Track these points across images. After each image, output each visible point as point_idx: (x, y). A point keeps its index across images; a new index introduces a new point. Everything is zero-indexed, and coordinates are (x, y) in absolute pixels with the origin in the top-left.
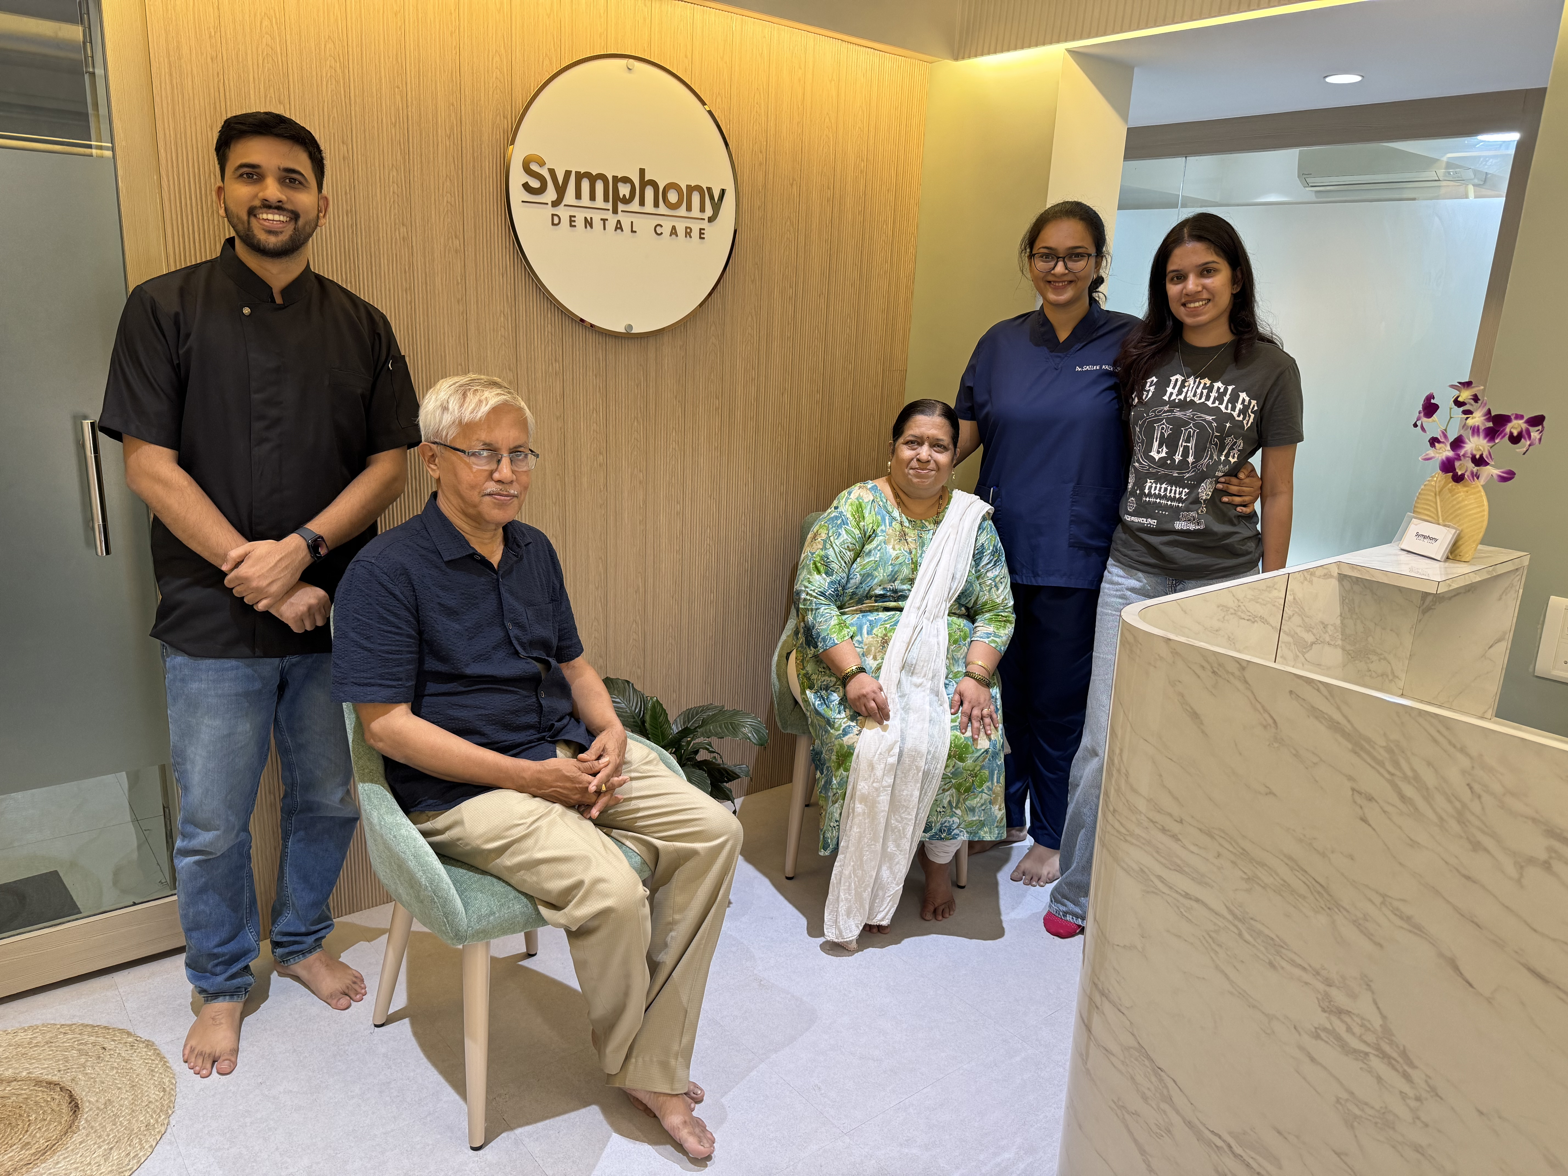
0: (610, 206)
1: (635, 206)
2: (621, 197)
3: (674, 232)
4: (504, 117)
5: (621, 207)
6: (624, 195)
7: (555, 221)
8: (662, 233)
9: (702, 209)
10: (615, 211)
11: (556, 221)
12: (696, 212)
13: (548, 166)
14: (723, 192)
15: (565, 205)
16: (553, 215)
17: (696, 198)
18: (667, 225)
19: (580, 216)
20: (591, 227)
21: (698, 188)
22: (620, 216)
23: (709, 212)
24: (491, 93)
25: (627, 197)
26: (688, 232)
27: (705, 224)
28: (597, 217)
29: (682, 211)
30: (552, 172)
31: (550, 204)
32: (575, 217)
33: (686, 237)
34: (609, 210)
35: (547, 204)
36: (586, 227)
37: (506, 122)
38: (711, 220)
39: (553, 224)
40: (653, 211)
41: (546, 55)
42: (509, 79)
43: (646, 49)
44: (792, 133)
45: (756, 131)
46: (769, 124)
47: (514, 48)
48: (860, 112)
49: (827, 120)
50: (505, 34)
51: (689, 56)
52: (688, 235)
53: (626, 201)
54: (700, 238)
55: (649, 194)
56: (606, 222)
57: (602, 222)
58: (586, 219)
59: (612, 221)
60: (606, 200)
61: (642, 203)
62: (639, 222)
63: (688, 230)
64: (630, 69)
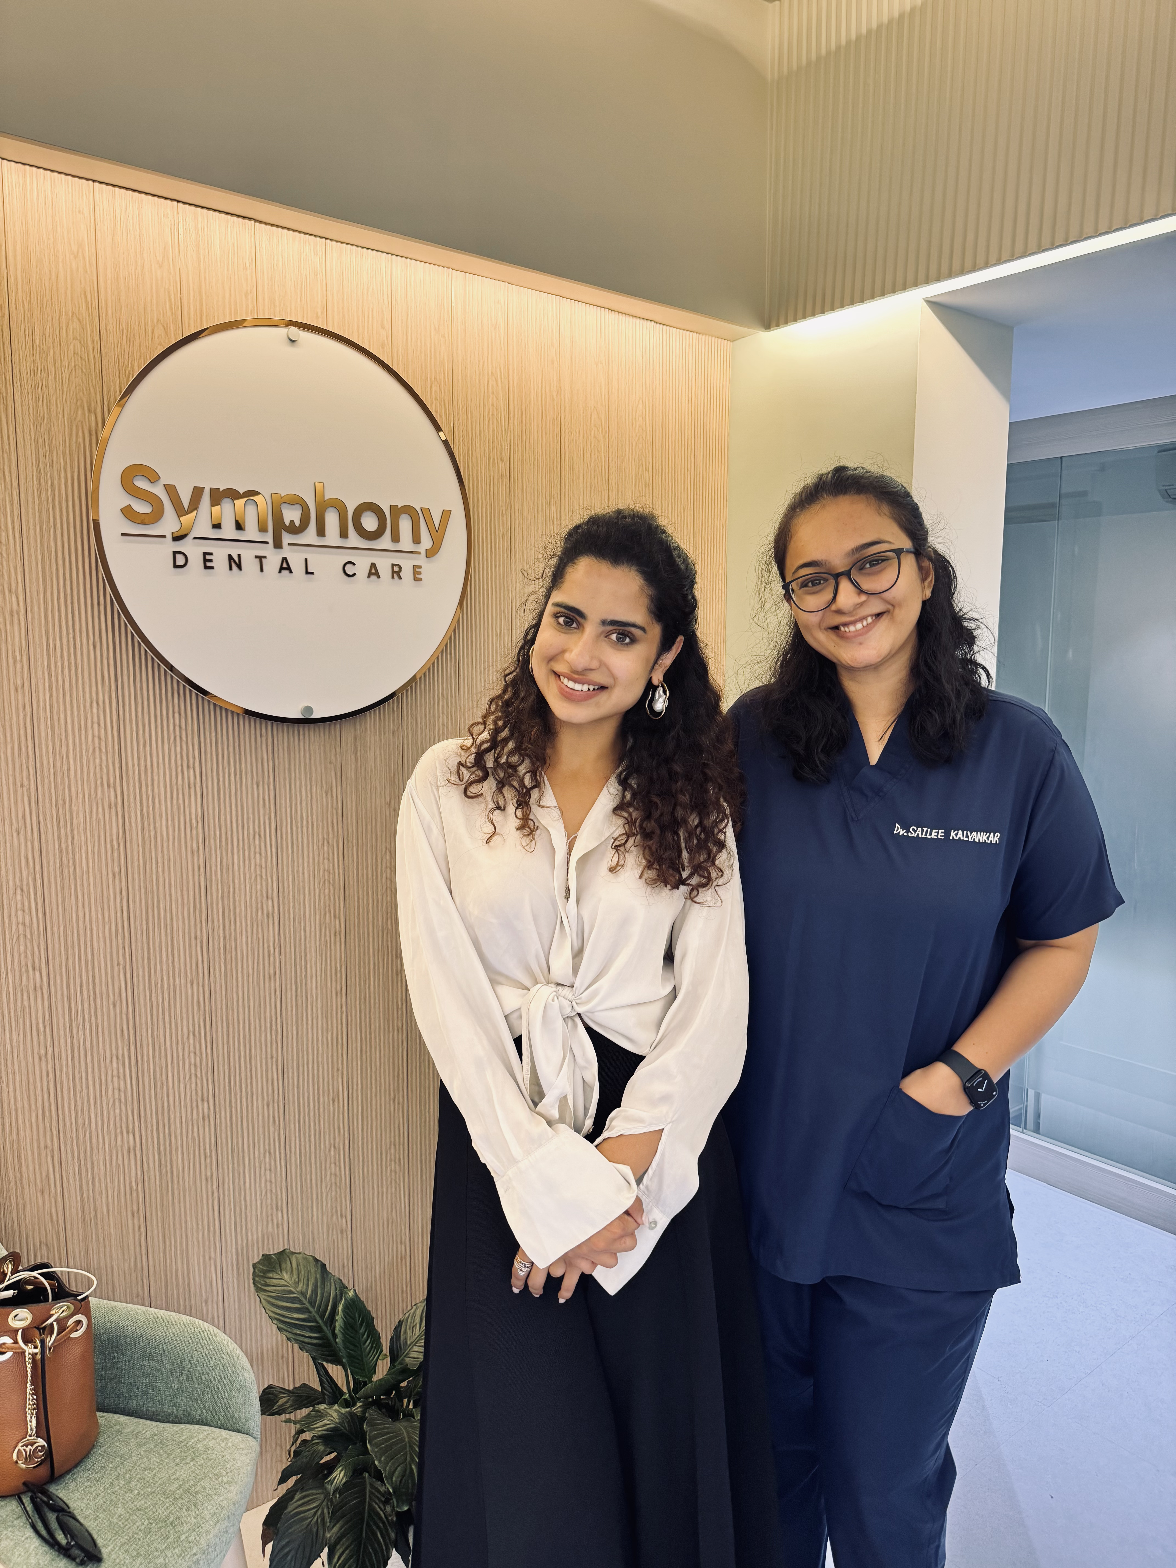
0: (269, 537)
1: (310, 536)
2: (287, 523)
3: (373, 572)
4: (89, 411)
5: (287, 538)
6: (292, 522)
7: (179, 562)
8: (355, 574)
9: (416, 539)
10: (278, 545)
11: (180, 561)
12: (406, 542)
13: (165, 480)
14: (446, 515)
15: (195, 538)
16: (175, 553)
17: (405, 525)
18: (362, 563)
19: (220, 554)
20: (239, 567)
21: (408, 510)
22: (287, 552)
23: (426, 542)
24: (66, 375)
25: (297, 523)
26: (396, 572)
27: (421, 560)
28: (248, 554)
29: (385, 542)
30: (171, 490)
31: (169, 537)
32: (211, 554)
33: (393, 577)
34: (267, 543)
35: (164, 537)
36: (231, 569)
37: (93, 418)
38: (431, 553)
39: (176, 566)
40: (339, 542)
41: (158, 320)
42: (97, 355)
43: (319, 314)
44: (546, 434)
45: (493, 430)
46: (511, 421)
47: (103, 310)
48: (640, 406)
49: (595, 416)
50: (88, 289)
51: (387, 326)
52: (395, 576)
53: (294, 530)
54: (415, 579)
55: (332, 520)
56: (264, 560)
57: (258, 560)
58: (230, 557)
59: (273, 559)
60: (262, 529)
61: (321, 532)
62: (317, 560)
63: (396, 569)
64: (293, 341)
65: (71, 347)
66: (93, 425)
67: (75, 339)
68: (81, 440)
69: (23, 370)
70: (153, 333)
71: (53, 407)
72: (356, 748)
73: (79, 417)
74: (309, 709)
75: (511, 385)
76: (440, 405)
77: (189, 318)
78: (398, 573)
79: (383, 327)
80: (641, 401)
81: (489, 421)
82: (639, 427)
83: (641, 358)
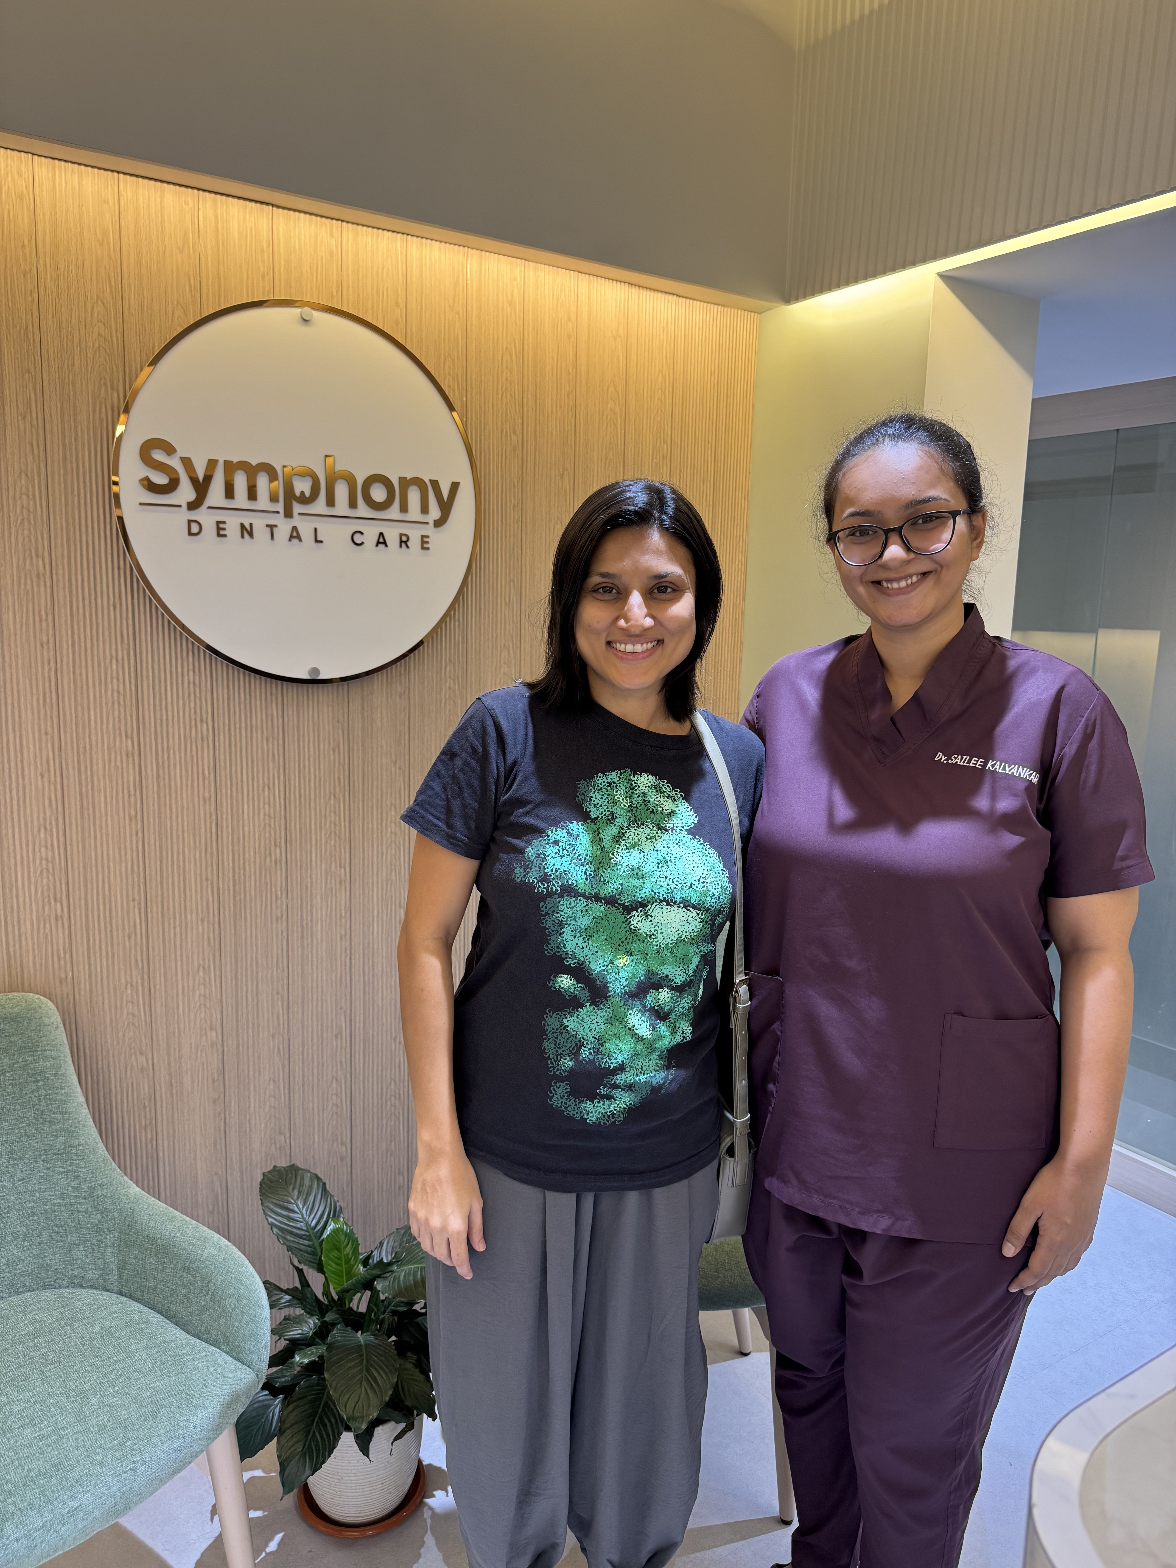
0: (280, 507)
1: (320, 506)
2: (298, 494)
3: (381, 541)
4: (112, 388)
5: (297, 508)
6: (302, 493)
7: (193, 530)
8: (363, 543)
9: (425, 510)
10: (288, 514)
11: (195, 528)
12: (414, 512)
13: (181, 452)
14: (455, 486)
15: (209, 508)
16: (190, 522)
17: (414, 496)
18: (371, 533)
19: (233, 522)
20: (251, 534)
21: (418, 482)
22: (297, 521)
23: (435, 512)
24: (90, 355)
25: (307, 494)
26: (404, 542)
27: (429, 530)
28: (259, 524)
29: (394, 512)
30: (187, 462)
31: (185, 506)
32: (224, 523)
33: (401, 546)
34: (278, 512)
35: (180, 506)
36: (243, 537)
37: (115, 395)
38: (439, 523)
39: (190, 534)
40: (347, 512)
41: (178, 302)
42: (120, 336)
43: (335, 293)
44: (561, 407)
45: (507, 404)
46: (525, 395)
47: (126, 294)
48: (660, 379)
49: (612, 389)
50: (112, 274)
51: (402, 303)
52: (403, 545)
53: (304, 500)
54: (423, 548)
55: (341, 491)
56: (275, 529)
57: (269, 529)
58: (242, 526)
59: (284, 527)
60: (274, 499)
61: (331, 502)
62: (326, 529)
63: (404, 539)
64: (305, 321)
65: (96, 329)
66: (116, 401)
67: (99, 321)
68: (103, 415)
69: (51, 351)
70: (173, 314)
71: (78, 386)
72: (363, 708)
73: (103, 394)
74: (315, 671)
75: (526, 359)
76: (454, 380)
77: (208, 300)
78: (406, 542)
79: (397, 305)
80: (660, 375)
81: (502, 395)
82: (658, 399)
83: (662, 331)
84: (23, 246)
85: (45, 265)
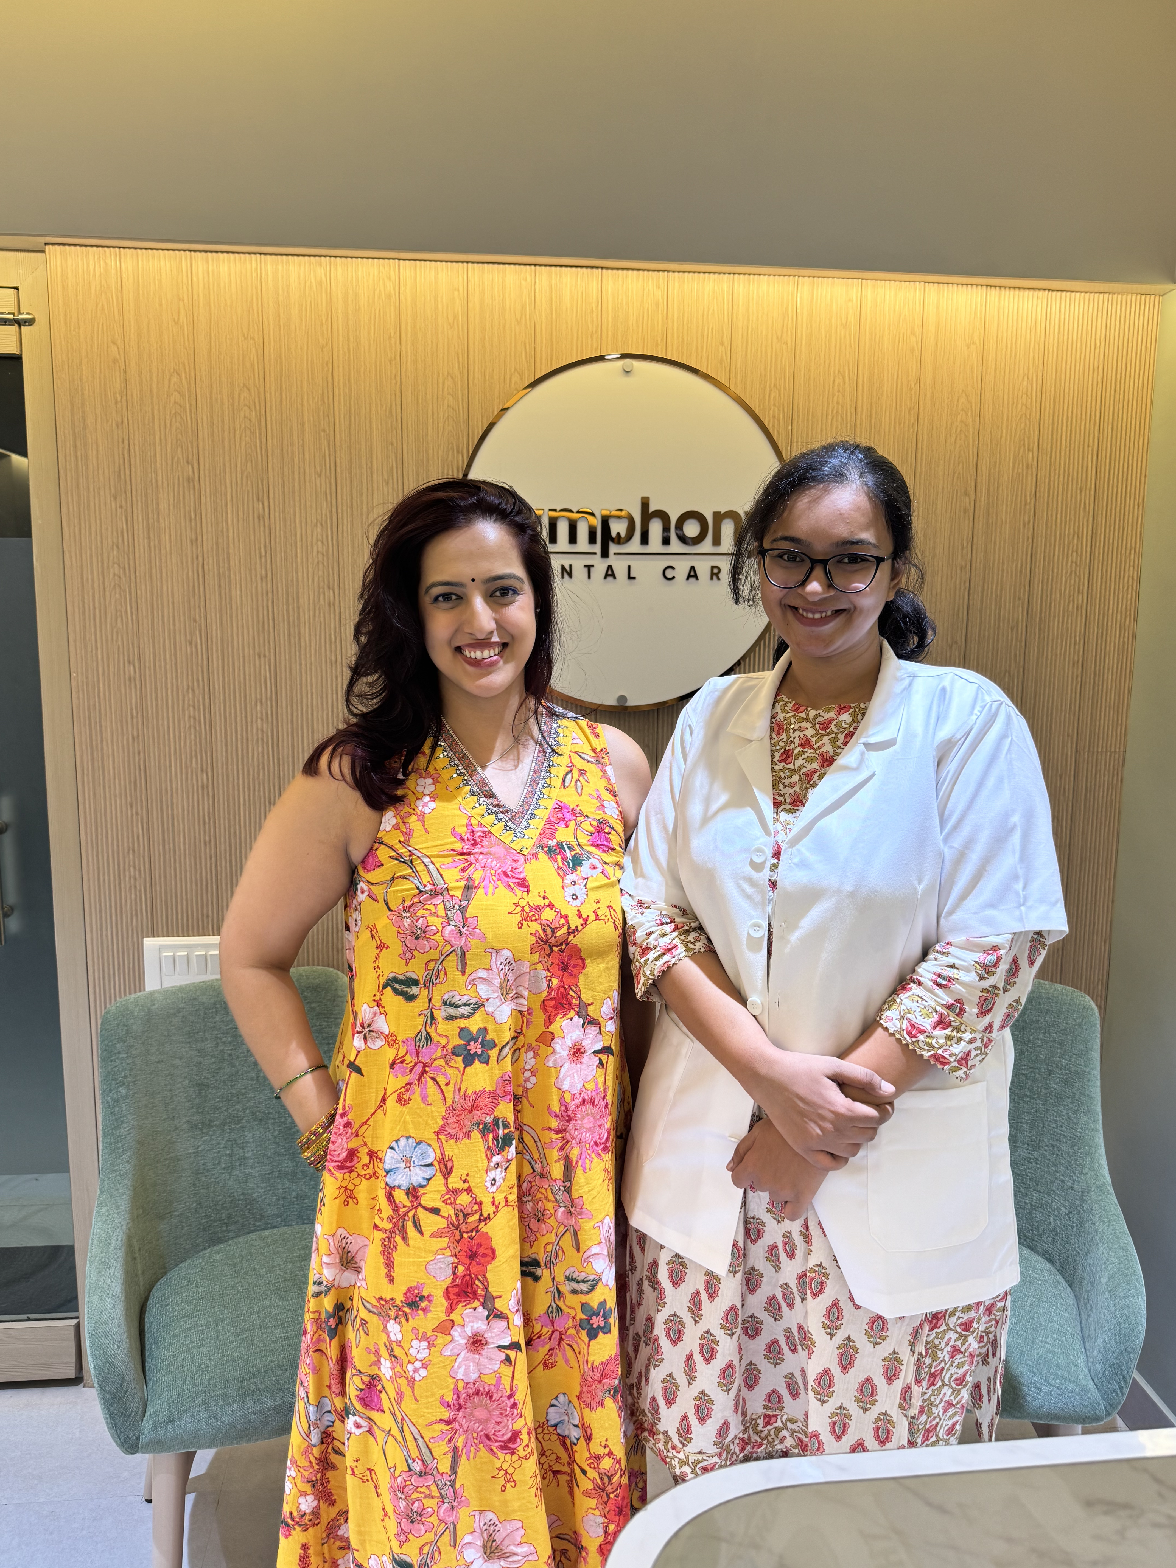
0: (597, 548)
1: (635, 545)
2: (615, 534)
3: (692, 574)
4: (458, 452)
6: (618, 534)
8: (674, 577)
10: (605, 554)
12: (726, 548)
17: (727, 529)
18: (682, 567)
20: (570, 575)
21: (731, 515)
22: (612, 560)
24: (441, 425)
25: (623, 535)
26: (715, 574)
28: (578, 564)
29: (706, 546)
33: (712, 578)
34: (595, 553)
36: (563, 579)
40: (660, 551)
41: (515, 369)
42: (465, 405)
43: (659, 341)
44: (900, 425)
45: (837, 428)
46: (858, 417)
47: (471, 365)
48: (1025, 383)
49: (963, 400)
50: (460, 352)
51: (727, 342)
52: (715, 577)
53: (620, 541)
55: (656, 528)
56: (592, 569)
57: (586, 569)
58: (563, 568)
59: (600, 565)
60: (592, 539)
61: (645, 540)
62: (639, 566)
63: (715, 571)
65: (446, 401)
66: (460, 463)
67: (449, 394)
69: (410, 424)
70: (510, 379)
71: (431, 452)
73: (450, 458)
74: (623, 698)
75: (860, 381)
76: (779, 410)
77: (541, 364)
78: (717, 575)
79: (722, 344)
80: (1026, 379)
81: (832, 419)
82: (1022, 405)
83: (1028, 331)
84: (390, 337)
85: (407, 352)
